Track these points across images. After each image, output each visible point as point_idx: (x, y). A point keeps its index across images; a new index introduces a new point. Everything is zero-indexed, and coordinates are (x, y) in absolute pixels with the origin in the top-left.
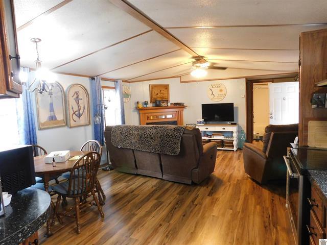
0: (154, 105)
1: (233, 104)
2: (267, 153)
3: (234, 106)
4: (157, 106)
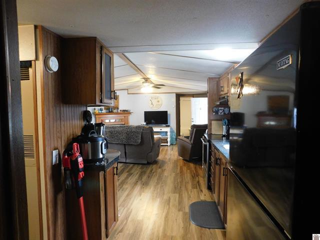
0: (108, 111)
1: (167, 112)
2: (192, 141)
3: (168, 113)
4: (110, 112)
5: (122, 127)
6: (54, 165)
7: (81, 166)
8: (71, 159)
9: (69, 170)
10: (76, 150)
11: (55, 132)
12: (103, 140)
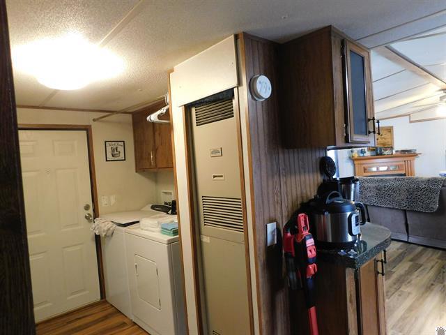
4: (377, 155)
5: (399, 180)
6: (271, 246)
7: (311, 254)
8: (294, 239)
9: (292, 257)
10: (303, 225)
11: (271, 195)
12: (353, 210)
